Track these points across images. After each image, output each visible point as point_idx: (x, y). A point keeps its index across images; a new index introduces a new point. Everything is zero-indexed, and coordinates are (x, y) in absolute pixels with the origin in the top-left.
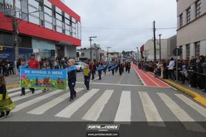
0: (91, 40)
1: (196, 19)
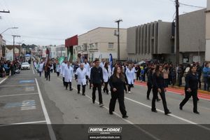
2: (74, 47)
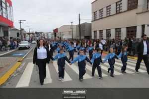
0: (20, 22)
1: (107, 16)
2: (57, 33)
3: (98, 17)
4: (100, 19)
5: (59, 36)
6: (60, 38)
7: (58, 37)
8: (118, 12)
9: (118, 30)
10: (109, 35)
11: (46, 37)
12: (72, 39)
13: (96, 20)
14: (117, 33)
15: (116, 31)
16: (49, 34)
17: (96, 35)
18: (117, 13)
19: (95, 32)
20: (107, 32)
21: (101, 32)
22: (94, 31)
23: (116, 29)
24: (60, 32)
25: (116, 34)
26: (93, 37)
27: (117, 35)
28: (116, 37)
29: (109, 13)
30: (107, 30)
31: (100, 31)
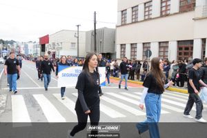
1: (145, 20)
2: (46, 45)
3: (129, 20)
4: (133, 23)
5: (52, 51)
6: (54, 55)
7: (49, 53)
8: (164, 14)
9: (163, 45)
10: (147, 52)
11: (23, 52)
12: (78, 57)
13: (125, 24)
14: (162, 50)
15: (160, 47)
16: (30, 46)
17: (124, 52)
18: (162, 16)
19: (123, 46)
20: (144, 48)
21: (133, 46)
22: (121, 45)
23: (160, 43)
24: (54, 44)
25: (159, 52)
26: (118, 56)
27: (162, 54)
28: (159, 56)
29: (149, 15)
30: (144, 44)
31: (132, 44)
